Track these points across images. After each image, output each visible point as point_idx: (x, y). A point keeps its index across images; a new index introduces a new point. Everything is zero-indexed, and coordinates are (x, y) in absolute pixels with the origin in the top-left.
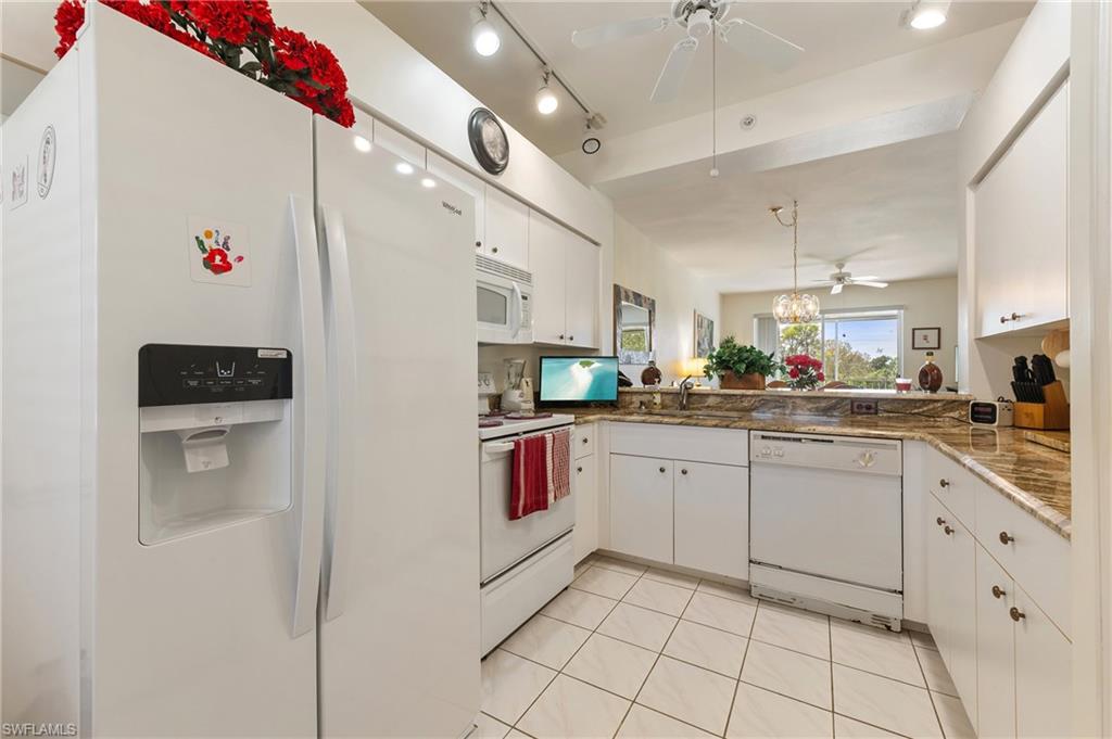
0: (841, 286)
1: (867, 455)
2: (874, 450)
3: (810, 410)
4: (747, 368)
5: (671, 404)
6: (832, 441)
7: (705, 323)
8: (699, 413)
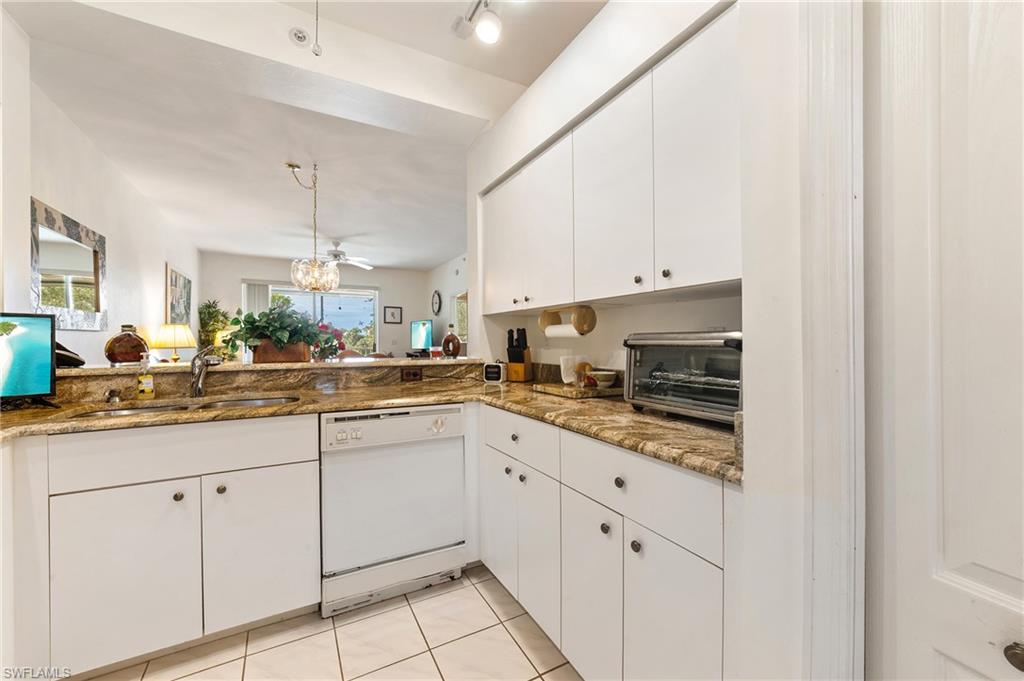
0: (335, 263)
1: (440, 422)
2: (444, 416)
3: (363, 381)
4: (290, 337)
5: (169, 388)
6: (408, 413)
7: (181, 282)
8: (224, 397)
